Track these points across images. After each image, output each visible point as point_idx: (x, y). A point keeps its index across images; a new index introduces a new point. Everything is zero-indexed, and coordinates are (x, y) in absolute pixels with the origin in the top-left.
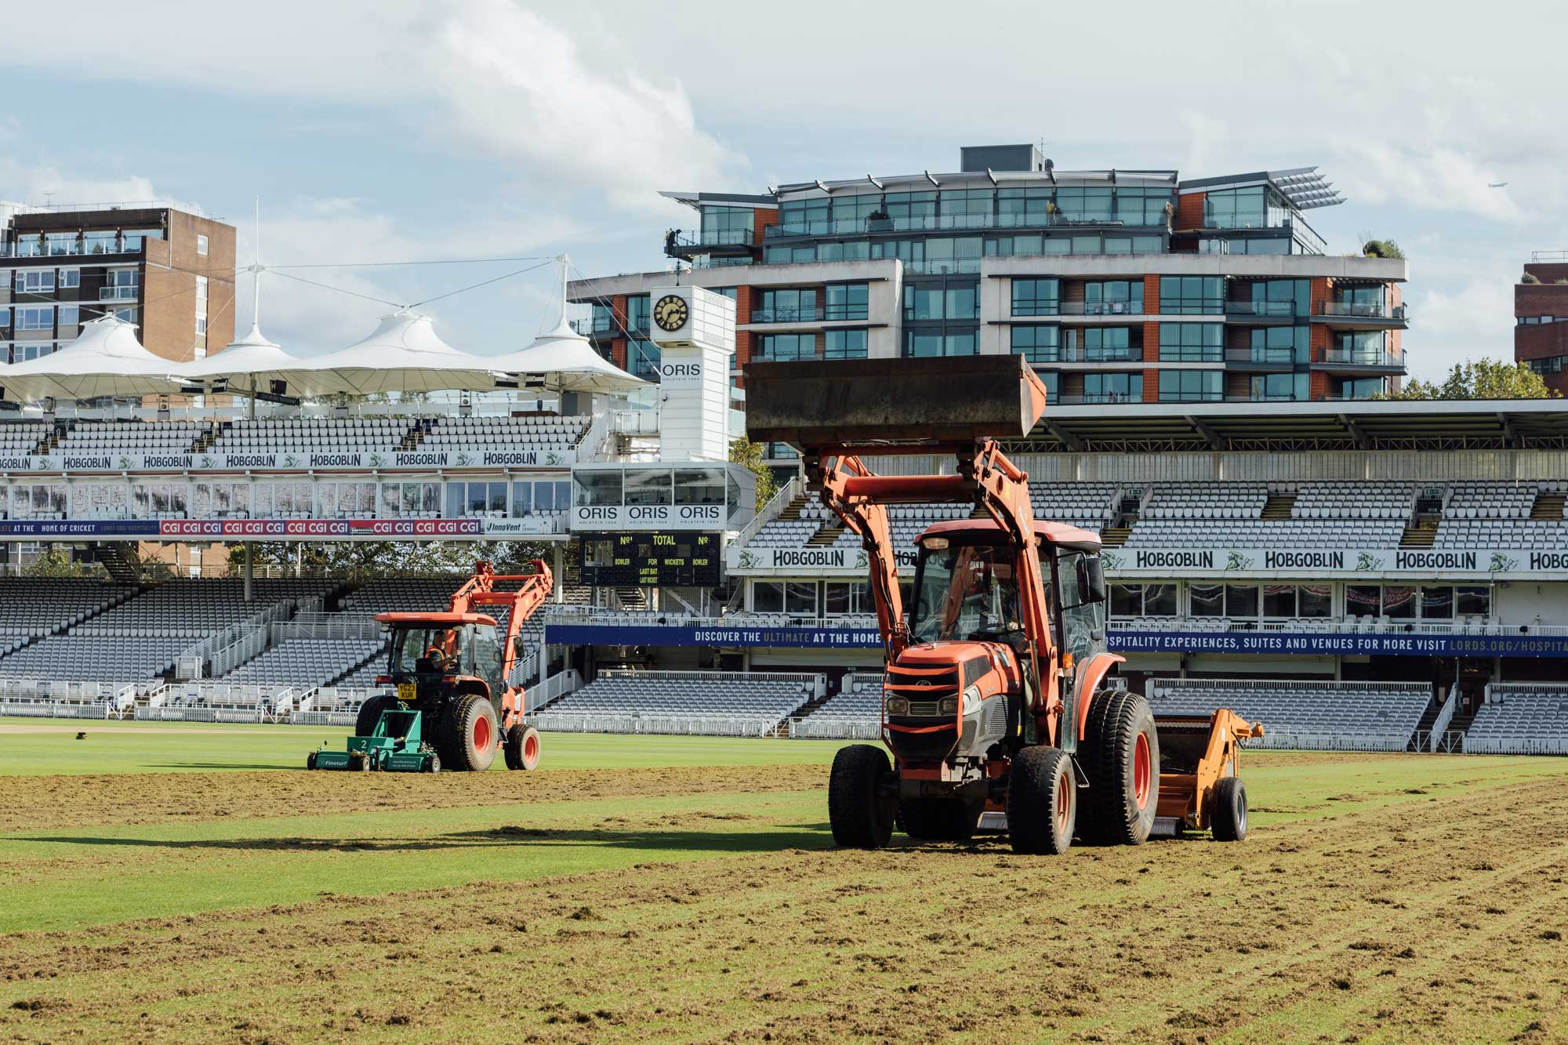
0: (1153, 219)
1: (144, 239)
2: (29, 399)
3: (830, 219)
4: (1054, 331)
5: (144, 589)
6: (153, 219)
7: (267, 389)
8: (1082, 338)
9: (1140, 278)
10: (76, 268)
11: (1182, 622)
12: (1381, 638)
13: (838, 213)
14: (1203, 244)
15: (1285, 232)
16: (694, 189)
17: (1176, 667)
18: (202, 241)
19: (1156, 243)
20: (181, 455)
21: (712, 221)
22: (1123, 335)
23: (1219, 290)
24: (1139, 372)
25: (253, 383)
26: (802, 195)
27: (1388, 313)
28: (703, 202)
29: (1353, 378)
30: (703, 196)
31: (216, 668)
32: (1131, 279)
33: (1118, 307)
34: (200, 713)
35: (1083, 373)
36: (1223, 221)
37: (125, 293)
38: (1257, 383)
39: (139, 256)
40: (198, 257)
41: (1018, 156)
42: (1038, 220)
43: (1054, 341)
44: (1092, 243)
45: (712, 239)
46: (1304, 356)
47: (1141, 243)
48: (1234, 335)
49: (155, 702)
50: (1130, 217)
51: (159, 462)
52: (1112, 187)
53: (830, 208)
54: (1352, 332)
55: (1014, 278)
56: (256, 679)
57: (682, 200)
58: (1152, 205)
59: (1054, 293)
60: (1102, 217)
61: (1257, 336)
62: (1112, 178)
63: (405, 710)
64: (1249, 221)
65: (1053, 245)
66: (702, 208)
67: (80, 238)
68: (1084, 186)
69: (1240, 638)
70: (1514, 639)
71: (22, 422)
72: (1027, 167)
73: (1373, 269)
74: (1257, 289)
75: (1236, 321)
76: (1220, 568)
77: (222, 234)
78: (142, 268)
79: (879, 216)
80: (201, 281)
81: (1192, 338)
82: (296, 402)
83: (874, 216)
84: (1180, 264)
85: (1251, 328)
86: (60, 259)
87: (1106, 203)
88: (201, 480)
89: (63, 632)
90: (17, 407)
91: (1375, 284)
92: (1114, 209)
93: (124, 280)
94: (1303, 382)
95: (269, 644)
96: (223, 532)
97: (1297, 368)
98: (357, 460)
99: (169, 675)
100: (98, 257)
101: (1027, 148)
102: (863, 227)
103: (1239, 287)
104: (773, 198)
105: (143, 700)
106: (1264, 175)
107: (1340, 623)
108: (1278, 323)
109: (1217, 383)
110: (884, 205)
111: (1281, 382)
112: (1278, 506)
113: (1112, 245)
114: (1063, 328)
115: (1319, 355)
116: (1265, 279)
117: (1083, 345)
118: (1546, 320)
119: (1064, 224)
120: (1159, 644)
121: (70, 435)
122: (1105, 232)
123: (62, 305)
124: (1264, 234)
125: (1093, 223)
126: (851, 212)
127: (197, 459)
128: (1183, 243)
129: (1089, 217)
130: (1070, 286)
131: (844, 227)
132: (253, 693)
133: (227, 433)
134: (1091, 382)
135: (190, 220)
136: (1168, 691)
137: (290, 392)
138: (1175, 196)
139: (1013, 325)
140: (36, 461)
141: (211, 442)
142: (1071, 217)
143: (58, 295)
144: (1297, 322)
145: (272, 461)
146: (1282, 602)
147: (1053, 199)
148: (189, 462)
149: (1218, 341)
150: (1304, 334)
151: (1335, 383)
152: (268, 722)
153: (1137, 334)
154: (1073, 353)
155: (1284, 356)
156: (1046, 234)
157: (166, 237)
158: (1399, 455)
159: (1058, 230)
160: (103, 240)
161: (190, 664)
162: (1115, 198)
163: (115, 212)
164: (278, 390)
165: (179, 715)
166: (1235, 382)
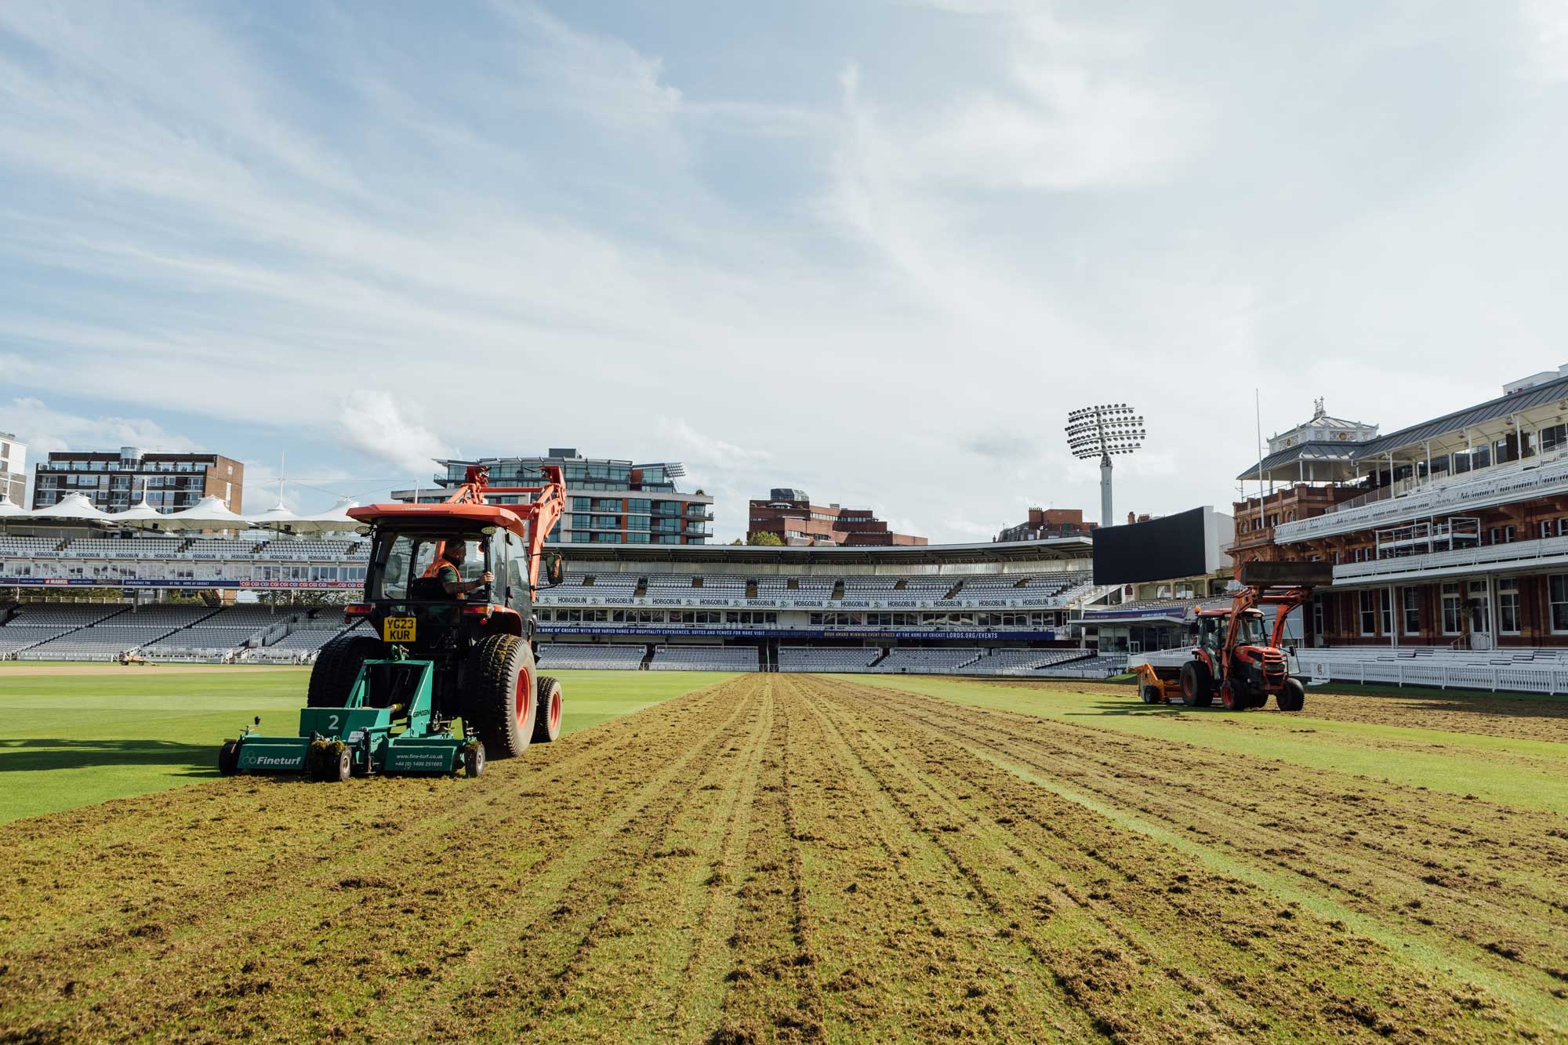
0: (623, 478)
1: (206, 466)
2: (168, 529)
3: (500, 472)
4: (589, 517)
5: (225, 608)
6: (210, 458)
7: (282, 528)
8: (598, 520)
9: (621, 499)
10: (174, 477)
11: (666, 624)
12: (742, 631)
13: (503, 470)
14: (643, 488)
15: (671, 485)
16: (445, 458)
17: (664, 641)
18: (230, 469)
19: (625, 487)
20: (247, 553)
21: (452, 471)
22: (613, 520)
23: (649, 505)
24: (620, 533)
25: (279, 526)
26: (489, 463)
27: (707, 515)
28: (448, 464)
29: (694, 537)
30: (449, 461)
31: (268, 641)
32: (617, 499)
33: (612, 509)
34: (265, 661)
35: (598, 533)
36: (649, 481)
37: (196, 488)
38: (661, 538)
39: (204, 473)
40: (228, 475)
41: (571, 453)
42: (582, 476)
43: (588, 521)
44: (602, 486)
45: (452, 477)
46: (678, 529)
47: (620, 487)
48: (654, 521)
49: (244, 656)
50: (614, 477)
51: (238, 557)
52: (609, 466)
53: (500, 468)
54: (694, 522)
55: (574, 497)
56: (288, 647)
57: (439, 462)
58: (622, 473)
59: (589, 503)
60: (604, 477)
61: (662, 521)
62: (609, 463)
63: (403, 661)
64: (658, 480)
65: (587, 486)
66: (449, 466)
67: (193, 465)
68: (598, 465)
69: (690, 631)
70: (788, 631)
71: (167, 539)
72: (574, 457)
73: (700, 500)
74: (662, 505)
75: (655, 516)
76: (684, 605)
77: (238, 466)
78: (205, 478)
79: (520, 472)
80: (229, 485)
81: (639, 521)
82: (294, 534)
83: (518, 472)
84: (635, 494)
85: (659, 519)
86: (166, 472)
87: (606, 471)
88: (258, 565)
89: (190, 627)
90: (163, 532)
91: (703, 505)
92: (609, 474)
93: (196, 482)
94: (678, 538)
95: (288, 633)
96: (270, 586)
97: (676, 534)
98: (329, 558)
99: (246, 645)
100: (184, 472)
101: (574, 450)
102: (514, 476)
103: (656, 504)
104: (478, 463)
105: (239, 655)
106: (663, 464)
107: (724, 625)
108: (670, 517)
109: (648, 538)
110: (522, 468)
111: (669, 538)
112: (697, 582)
113: (609, 486)
114: (592, 516)
115: (684, 529)
116: (665, 501)
117: (598, 522)
118: (760, 520)
119: (591, 478)
120: (659, 633)
121: (194, 545)
122: (607, 482)
123: (166, 492)
124: (663, 485)
125: (601, 479)
126: (509, 470)
127: (256, 556)
128: (636, 486)
129: (600, 476)
130: (595, 501)
131: (507, 476)
132: (290, 652)
133: (268, 545)
134: (601, 537)
135: (226, 460)
136: (663, 650)
137: (292, 530)
138: (631, 470)
139: (573, 514)
140: (179, 555)
141: (261, 549)
142: (594, 476)
143: (165, 487)
144: (676, 517)
145: (291, 557)
146: (702, 616)
147: (587, 469)
148: (253, 557)
149: (648, 523)
150: (678, 521)
151: (688, 538)
152: (298, 664)
153: (619, 519)
154: (595, 525)
155: (672, 529)
156: (585, 482)
157: (215, 466)
158: (739, 565)
159: (587, 480)
160: (188, 466)
161: (256, 640)
162: (609, 470)
163: (192, 455)
164: (288, 529)
165: (256, 662)
166: (654, 538)
